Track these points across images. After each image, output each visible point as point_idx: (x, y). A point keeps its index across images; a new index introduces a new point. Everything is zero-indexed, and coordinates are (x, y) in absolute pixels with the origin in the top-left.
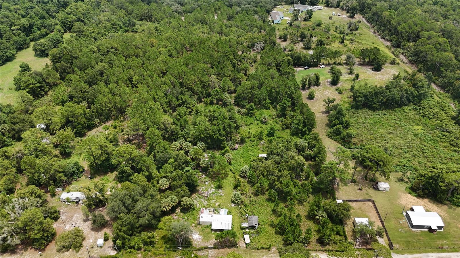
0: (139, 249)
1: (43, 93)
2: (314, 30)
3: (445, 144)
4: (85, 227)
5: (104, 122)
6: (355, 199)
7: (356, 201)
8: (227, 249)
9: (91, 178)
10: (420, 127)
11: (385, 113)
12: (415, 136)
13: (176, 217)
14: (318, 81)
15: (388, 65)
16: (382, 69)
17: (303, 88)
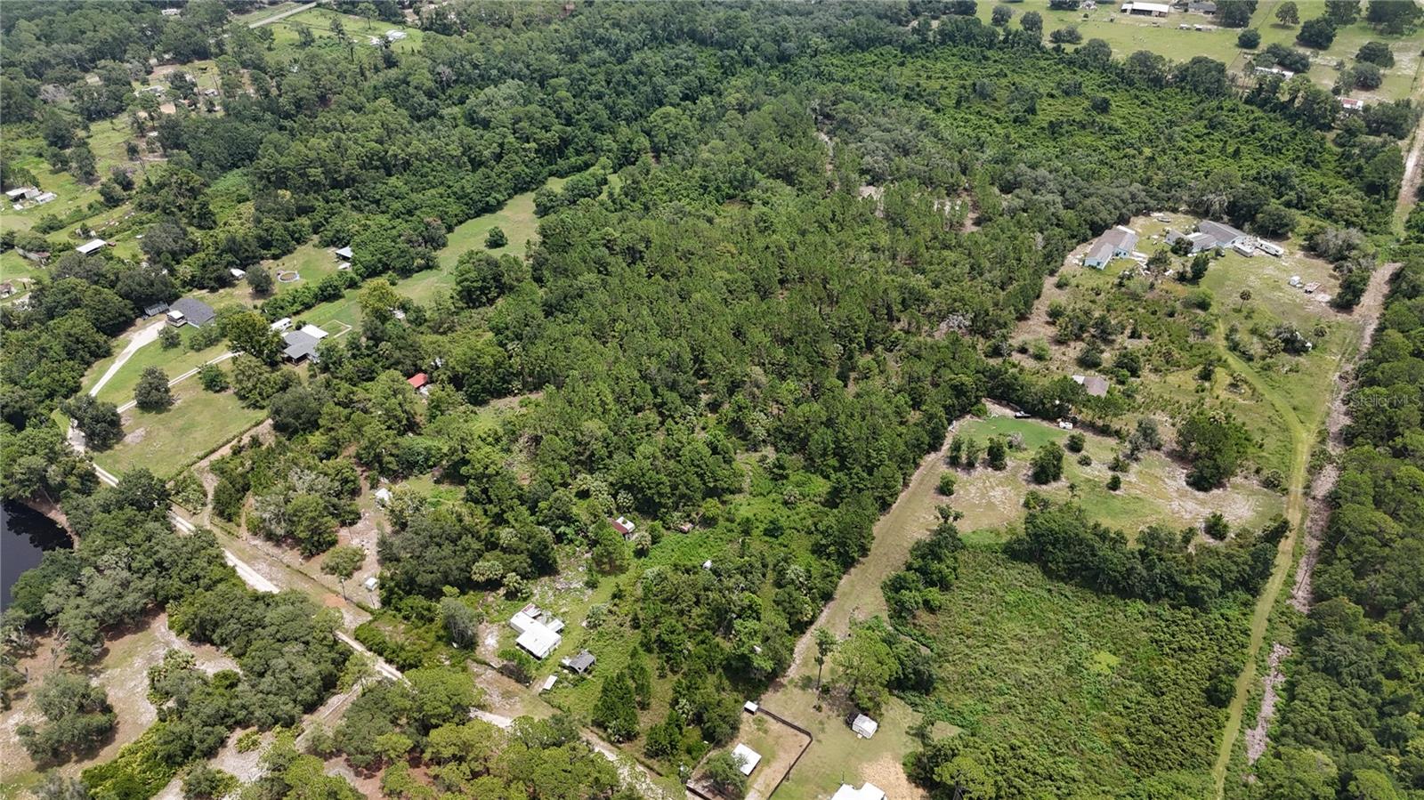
0: (406, 618)
1: (484, 299)
2: (1171, 315)
3: (1116, 720)
4: (372, 553)
5: (531, 391)
6: (789, 720)
7: (784, 722)
8: (513, 682)
9: (436, 482)
10: (1114, 661)
11: (1069, 594)
12: (1070, 670)
13: (490, 599)
14: (995, 458)
15: (1255, 483)
16: (1218, 488)
17: (954, 462)
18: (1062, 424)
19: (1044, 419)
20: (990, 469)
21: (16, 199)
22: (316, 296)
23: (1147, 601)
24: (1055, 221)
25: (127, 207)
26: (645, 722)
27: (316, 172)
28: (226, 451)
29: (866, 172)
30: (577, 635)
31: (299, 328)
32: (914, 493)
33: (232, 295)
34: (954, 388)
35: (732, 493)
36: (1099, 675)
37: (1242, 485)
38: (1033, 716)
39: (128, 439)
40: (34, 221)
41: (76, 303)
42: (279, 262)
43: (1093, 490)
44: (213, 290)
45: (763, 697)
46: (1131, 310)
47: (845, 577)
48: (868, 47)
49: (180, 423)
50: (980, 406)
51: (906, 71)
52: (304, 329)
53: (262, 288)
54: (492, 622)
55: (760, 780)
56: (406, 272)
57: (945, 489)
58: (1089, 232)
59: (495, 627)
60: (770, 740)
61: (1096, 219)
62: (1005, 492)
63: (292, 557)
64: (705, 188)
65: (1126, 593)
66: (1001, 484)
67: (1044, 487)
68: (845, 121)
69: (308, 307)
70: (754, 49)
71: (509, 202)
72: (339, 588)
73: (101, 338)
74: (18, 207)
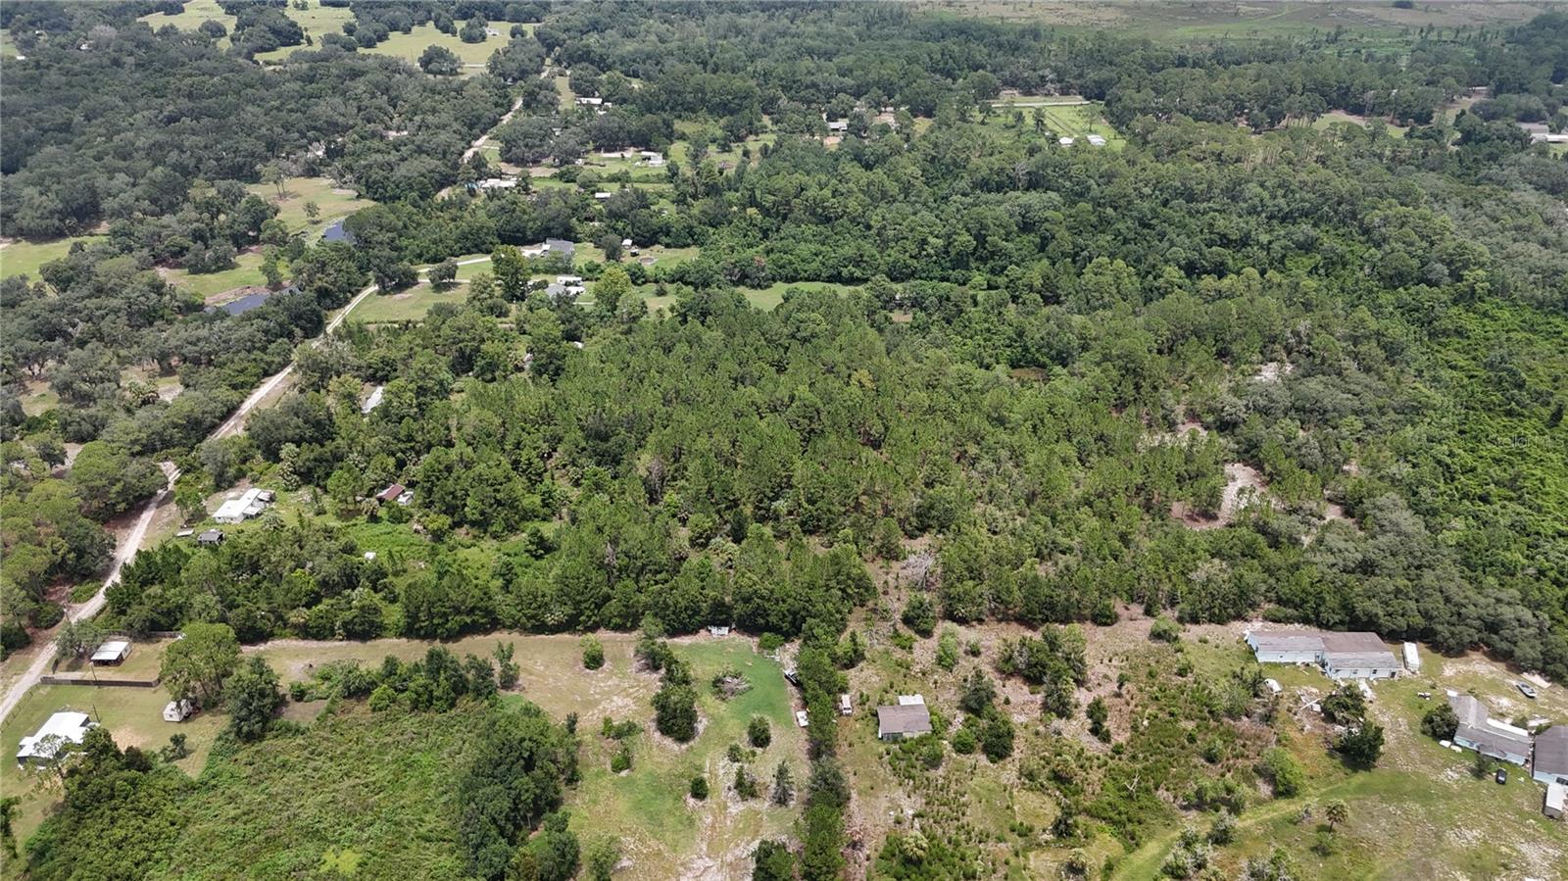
18: (801, 715)
19: (800, 697)
21: (642, 158)
29: (1213, 411)
32: (572, 642)
33: (595, 254)
35: (492, 536)
39: (398, 296)
40: (616, 171)
42: (666, 250)
43: (682, 776)
44: (594, 246)
47: (404, 640)
49: (429, 301)
50: (774, 636)
53: (614, 258)
55: (92, 671)
57: (594, 661)
60: (150, 664)
68: (1313, 359)
73: (492, 239)
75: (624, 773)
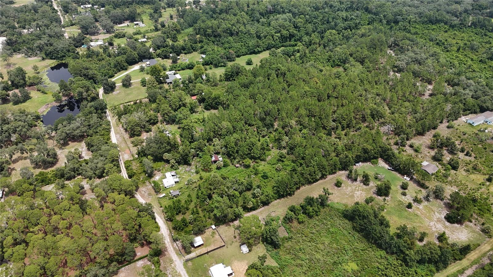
0: (140, 162)
1: (231, 79)
6: (222, 237)
7: (220, 237)
8: (154, 191)
10: (355, 268)
11: (356, 238)
12: (334, 263)
13: (166, 166)
14: (366, 180)
15: (478, 228)
16: (458, 224)
17: (349, 177)
18: (405, 177)
19: (400, 173)
20: (362, 184)
21: (136, 25)
22: (186, 67)
23: (387, 253)
24: (464, 101)
25: (160, 32)
26: (179, 218)
27: (209, 31)
28: (132, 103)
29: (396, 67)
30: (181, 185)
31: (175, 74)
32: (325, 182)
33: (167, 61)
34: (364, 149)
35: (261, 160)
36: (344, 270)
37: (471, 227)
38: (306, 272)
39: (114, 93)
40: (135, 31)
41: (125, 53)
42: (185, 55)
43: (399, 205)
44: (163, 59)
45: (221, 226)
46: (475, 145)
47: (278, 200)
48: (436, 23)
49: (129, 92)
50: (375, 160)
51: (446, 34)
52: (176, 75)
53: (175, 62)
54: (162, 173)
55: (199, 251)
56: (216, 66)
57: (338, 184)
58: (478, 110)
59: (162, 174)
60: (212, 240)
61: (484, 105)
62: (362, 193)
63: (127, 136)
64: (329, 60)
65: (380, 246)
66: (363, 190)
67: (379, 197)
68: (402, 47)
69: (183, 69)
70: (384, 16)
71: (264, 52)
72: (131, 148)
73: (126, 64)
74: (135, 27)
75: (385, 210)
